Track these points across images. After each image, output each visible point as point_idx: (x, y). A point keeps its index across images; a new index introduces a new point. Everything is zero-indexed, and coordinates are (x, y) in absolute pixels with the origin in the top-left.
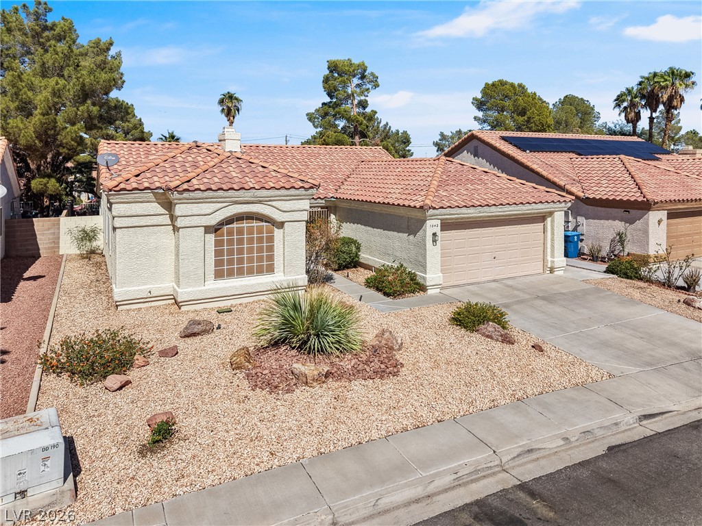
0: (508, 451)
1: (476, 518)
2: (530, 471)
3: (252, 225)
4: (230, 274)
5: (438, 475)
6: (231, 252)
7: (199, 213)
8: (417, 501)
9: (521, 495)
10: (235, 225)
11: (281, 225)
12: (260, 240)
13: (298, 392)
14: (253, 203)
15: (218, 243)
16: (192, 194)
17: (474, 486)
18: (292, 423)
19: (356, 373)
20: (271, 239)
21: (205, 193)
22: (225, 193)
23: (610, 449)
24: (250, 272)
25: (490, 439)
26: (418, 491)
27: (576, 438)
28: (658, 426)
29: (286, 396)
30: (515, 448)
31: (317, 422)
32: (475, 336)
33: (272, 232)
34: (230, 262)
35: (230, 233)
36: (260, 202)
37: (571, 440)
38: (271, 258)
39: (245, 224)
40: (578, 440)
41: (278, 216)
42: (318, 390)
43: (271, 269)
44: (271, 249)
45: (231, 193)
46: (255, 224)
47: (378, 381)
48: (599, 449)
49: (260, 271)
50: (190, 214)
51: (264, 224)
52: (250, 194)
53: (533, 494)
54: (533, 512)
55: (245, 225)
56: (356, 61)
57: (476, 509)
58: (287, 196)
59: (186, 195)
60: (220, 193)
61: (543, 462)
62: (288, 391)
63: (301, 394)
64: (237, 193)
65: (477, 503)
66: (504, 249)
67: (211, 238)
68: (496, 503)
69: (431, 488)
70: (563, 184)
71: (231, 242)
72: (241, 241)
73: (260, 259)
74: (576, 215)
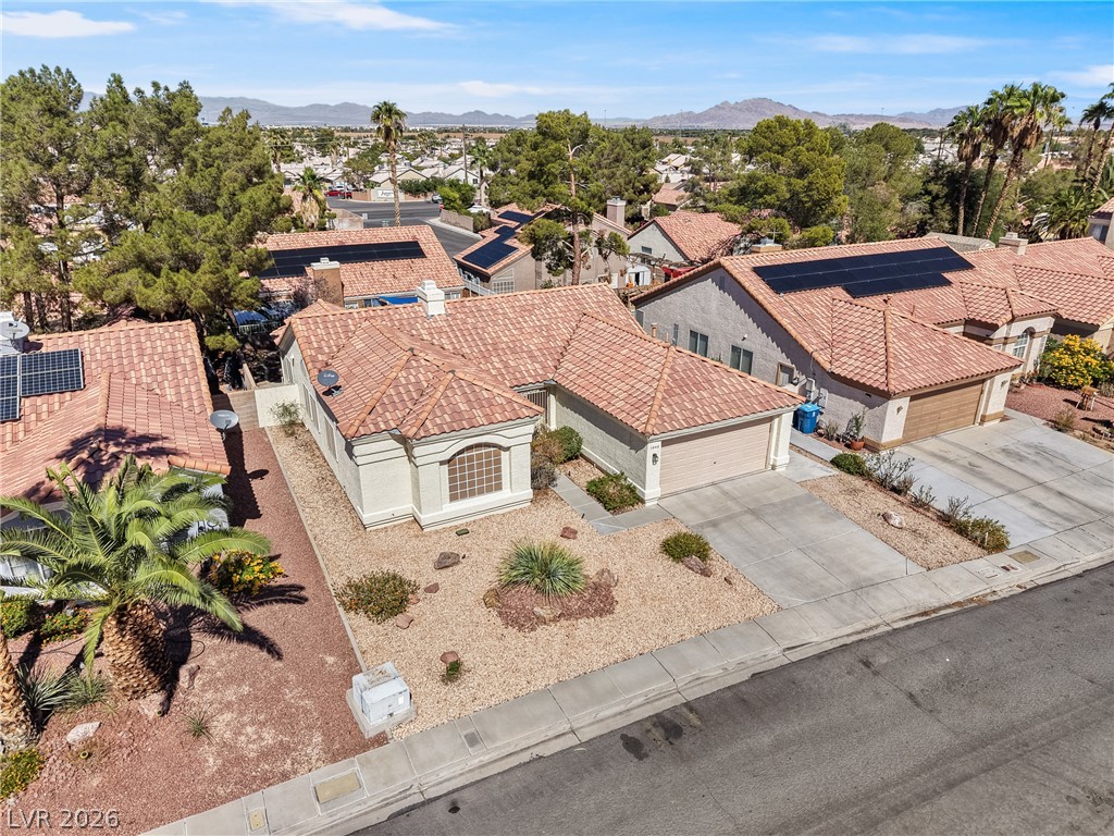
0: (683, 679)
1: (654, 725)
2: (692, 695)
3: (481, 452)
4: (464, 496)
5: (635, 697)
6: (462, 478)
7: (435, 451)
8: (621, 713)
9: (685, 710)
10: (465, 455)
11: (508, 449)
12: (488, 463)
13: (539, 630)
14: (482, 436)
15: (451, 472)
16: (428, 439)
17: (657, 703)
18: (539, 658)
19: (582, 613)
20: (498, 462)
21: (440, 435)
22: (457, 432)
23: (753, 675)
24: (481, 492)
25: (673, 670)
26: (622, 708)
28: (795, 656)
29: (532, 634)
30: (687, 677)
31: (555, 657)
32: (680, 566)
33: (500, 455)
34: (463, 486)
35: (462, 462)
36: (488, 434)
37: (728, 669)
38: (499, 478)
40: (733, 669)
41: (504, 443)
42: (553, 628)
43: (499, 487)
44: (498, 470)
45: (462, 432)
46: (483, 451)
47: (598, 618)
48: (746, 676)
49: (490, 490)
50: (427, 454)
51: (492, 449)
52: (480, 429)
53: (691, 710)
54: (688, 721)
55: (475, 453)
57: (655, 719)
58: (514, 425)
59: (423, 440)
60: (453, 433)
61: (705, 686)
62: (532, 630)
63: (542, 632)
64: (468, 431)
65: (657, 715)
66: (726, 453)
67: (446, 468)
68: (668, 716)
69: (629, 706)
70: (810, 350)
71: (463, 469)
72: (471, 468)
73: (489, 480)
74: (820, 385)
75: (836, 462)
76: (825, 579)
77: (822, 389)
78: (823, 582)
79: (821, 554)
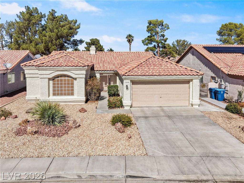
3: (65, 78)
4: (58, 94)
6: (58, 87)
7: (46, 74)
10: (59, 78)
11: (75, 79)
12: (68, 84)
14: (64, 71)
15: (54, 84)
16: (42, 68)
20: (73, 84)
21: (46, 67)
22: (53, 67)
24: (65, 94)
27: (85, 177)
30: (51, 174)
32: (113, 127)
33: (73, 81)
34: (58, 90)
35: (58, 81)
36: (67, 71)
37: (82, 177)
38: (73, 90)
39: (63, 78)
40: (86, 178)
41: (74, 76)
43: (72, 94)
44: (73, 87)
45: (55, 67)
46: (67, 78)
49: (68, 94)
50: (43, 74)
51: (70, 78)
52: (62, 68)
56: (159, 20)
58: (76, 69)
59: (40, 68)
60: (51, 67)
64: (57, 68)
66: (166, 94)
67: (51, 82)
70: (220, 67)
71: (58, 84)
72: (61, 84)
73: (68, 90)
74: (225, 81)
75: (227, 109)
76: (187, 147)
77: (226, 83)
78: (184, 149)
79: (192, 137)
